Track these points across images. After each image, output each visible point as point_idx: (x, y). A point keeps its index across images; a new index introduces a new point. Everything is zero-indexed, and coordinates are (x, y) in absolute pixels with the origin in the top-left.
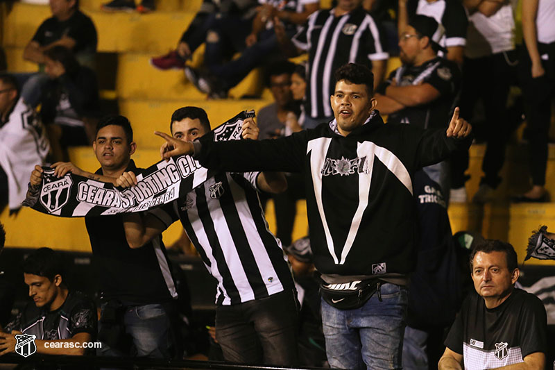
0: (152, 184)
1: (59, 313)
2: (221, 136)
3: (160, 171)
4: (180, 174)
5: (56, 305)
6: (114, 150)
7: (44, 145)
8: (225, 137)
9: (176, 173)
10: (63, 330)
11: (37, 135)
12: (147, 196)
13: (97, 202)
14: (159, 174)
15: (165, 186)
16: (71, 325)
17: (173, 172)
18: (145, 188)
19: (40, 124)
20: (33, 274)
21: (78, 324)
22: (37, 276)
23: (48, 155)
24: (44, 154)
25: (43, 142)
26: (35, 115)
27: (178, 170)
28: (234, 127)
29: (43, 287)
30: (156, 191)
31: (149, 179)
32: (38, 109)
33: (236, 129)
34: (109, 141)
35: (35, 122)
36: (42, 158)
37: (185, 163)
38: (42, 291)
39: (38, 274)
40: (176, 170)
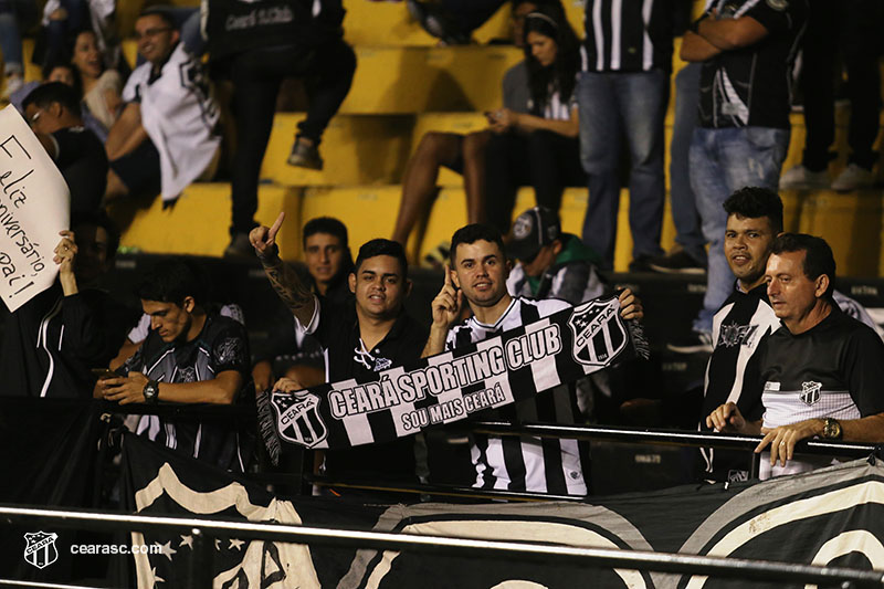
0: (461, 371)
1: (196, 344)
2: (580, 317)
3: (479, 354)
4: (506, 362)
5: (192, 335)
6: (387, 292)
7: (212, 110)
8: (585, 320)
9: (500, 361)
10: (202, 369)
11: (202, 96)
12: (447, 387)
13: (365, 408)
14: (476, 357)
15: (480, 377)
16: (213, 360)
17: (496, 358)
18: (450, 375)
19: (206, 80)
20: (155, 300)
21: (222, 358)
22: (159, 303)
23: (218, 124)
24: (212, 122)
25: (210, 106)
26: (198, 67)
27: (505, 356)
28: (602, 308)
29: (170, 316)
30: (464, 382)
31: (459, 363)
32: (205, 59)
33: (604, 312)
34: (379, 278)
35: (198, 78)
36: (208, 126)
37: (517, 348)
38: (169, 322)
39: (160, 300)
40: (501, 357)
